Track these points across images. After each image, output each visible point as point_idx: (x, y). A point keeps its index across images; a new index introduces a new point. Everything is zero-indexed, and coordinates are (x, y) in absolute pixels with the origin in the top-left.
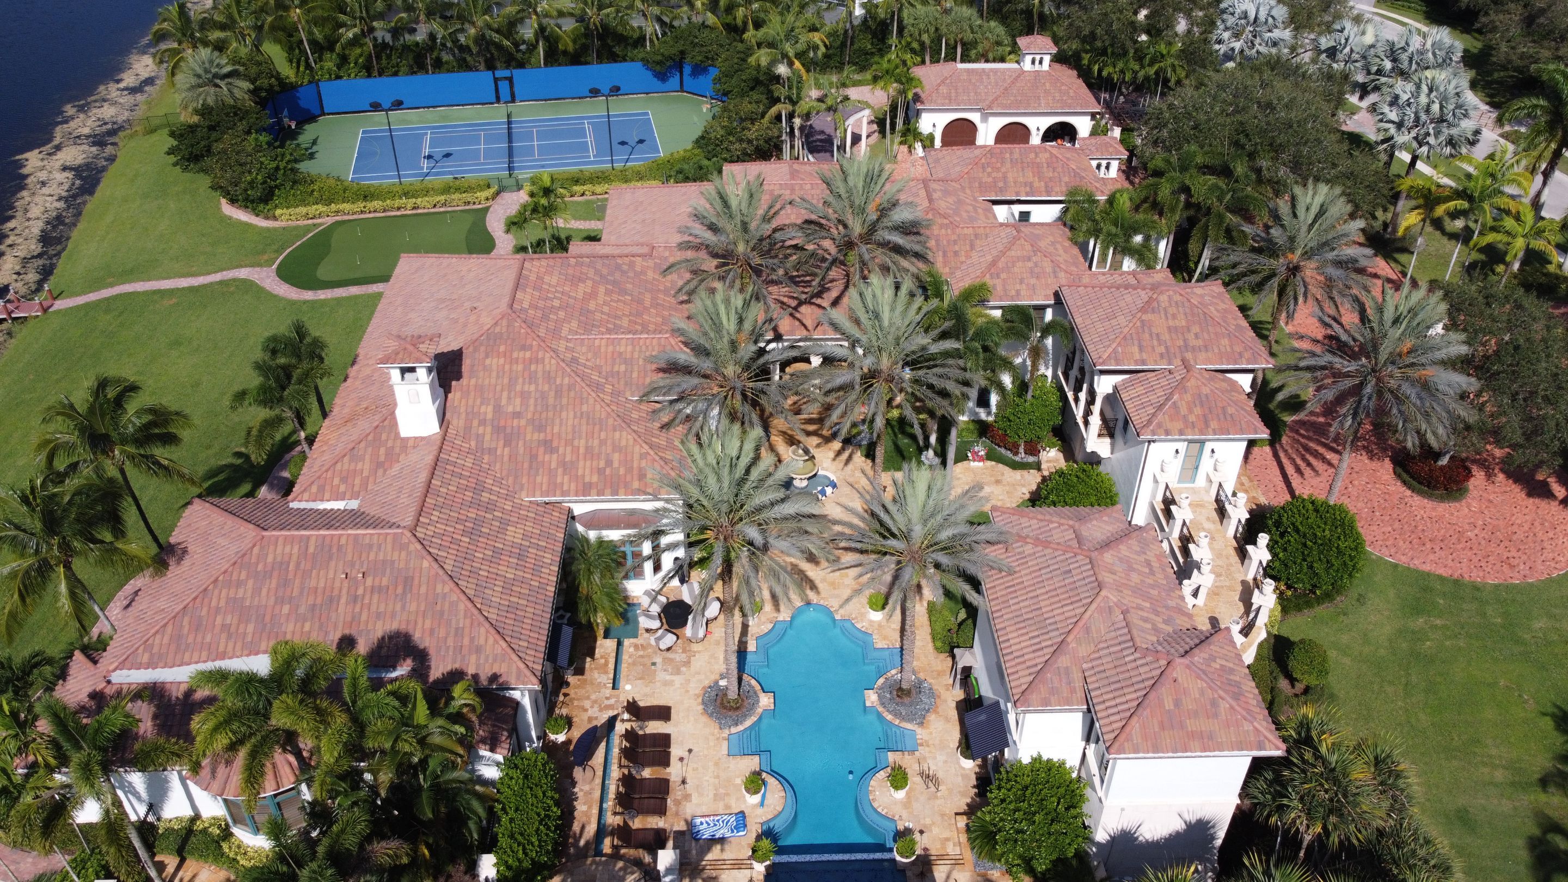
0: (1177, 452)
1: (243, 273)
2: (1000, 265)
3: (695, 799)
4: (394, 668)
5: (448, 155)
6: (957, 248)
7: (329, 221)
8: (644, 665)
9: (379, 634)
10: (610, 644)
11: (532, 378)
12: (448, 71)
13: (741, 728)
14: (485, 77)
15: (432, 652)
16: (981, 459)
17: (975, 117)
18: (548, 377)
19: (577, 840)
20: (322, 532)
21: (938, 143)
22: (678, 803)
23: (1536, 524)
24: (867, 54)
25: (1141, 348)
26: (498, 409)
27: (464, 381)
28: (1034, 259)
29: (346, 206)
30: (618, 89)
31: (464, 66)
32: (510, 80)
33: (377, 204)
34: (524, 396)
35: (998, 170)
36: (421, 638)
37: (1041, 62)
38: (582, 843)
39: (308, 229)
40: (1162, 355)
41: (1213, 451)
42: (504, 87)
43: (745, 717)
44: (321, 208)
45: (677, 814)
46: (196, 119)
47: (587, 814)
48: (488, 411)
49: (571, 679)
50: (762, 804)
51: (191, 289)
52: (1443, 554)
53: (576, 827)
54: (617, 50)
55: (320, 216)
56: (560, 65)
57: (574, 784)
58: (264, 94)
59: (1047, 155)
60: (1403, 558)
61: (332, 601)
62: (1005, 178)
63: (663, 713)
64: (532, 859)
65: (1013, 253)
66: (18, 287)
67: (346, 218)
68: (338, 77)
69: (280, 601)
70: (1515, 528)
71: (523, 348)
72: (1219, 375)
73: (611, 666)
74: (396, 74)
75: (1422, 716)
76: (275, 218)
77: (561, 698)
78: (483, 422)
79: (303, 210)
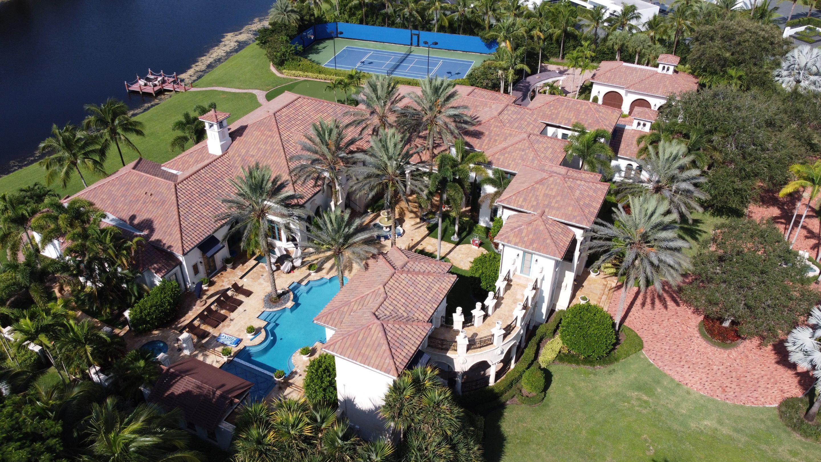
0: (518, 255)
1: (250, 91)
2: (508, 150)
3: (230, 328)
4: (142, 231)
5: (371, 63)
7: (302, 79)
8: (258, 274)
9: (144, 218)
10: (255, 262)
11: (266, 143)
12: (396, 27)
13: (271, 310)
14: (406, 33)
15: (156, 230)
16: (476, 245)
17: (622, 92)
18: (272, 144)
19: (178, 324)
20: (148, 175)
21: (600, 102)
22: (224, 326)
23: (765, 378)
25: (525, 200)
26: (247, 151)
27: (242, 138)
28: (527, 151)
29: (310, 74)
30: (436, 43)
31: (404, 26)
32: (418, 36)
33: (323, 76)
34: (259, 149)
35: (556, 109)
36: (156, 225)
37: (668, 70)
38: (179, 325)
39: (292, 80)
40: (532, 206)
41: (537, 261)
42: (415, 38)
43: (276, 307)
44: (301, 73)
45: (219, 330)
46: (270, 27)
47: (190, 317)
48: (243, 151)
49: (229, 270)
50: (251, 340)
51: (235, 94)
52: (687, 370)
53: (182, 320)
54: (476, 31)
55: (299, 76)
56: (446, 32)
57: (195, 305)
58: (306, 23)
60: (660, 364)
61: (138, 201)
62: (558, 113)
63: (248, 293)
64: (142, 316)
66: (187, 81)
67: (309, 79)
68: (347, 22)
69: (122, 196)
70: (748, 375)
71: (270, 130)
73: (247, 270)
74: (373, 25)
76: (282, 73)
77: (219, 275)
78: (239, 156)
79: (294, 72)
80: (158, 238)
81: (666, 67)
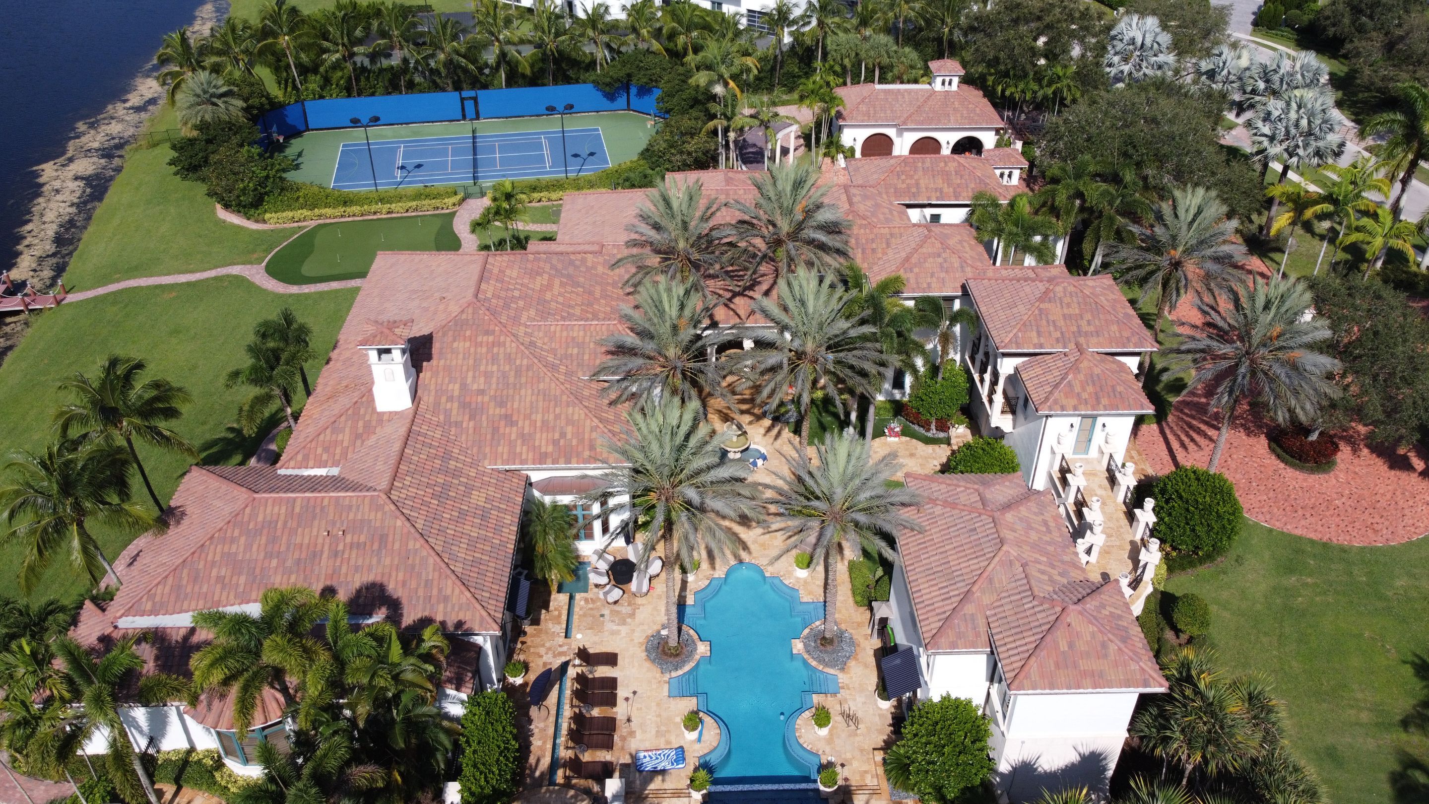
0: (1072, 426)
1: (235, 270)
2: (913, 260)
3: (639, 735)
4: (370, 615)
5: (419, 166)
6: (874, 246)
7: (312, 224)
8: (593, 617)
9: (357, 585)
10: (563, 598)
11: (494, 360)
12: (421, 92)
13: (680, 672)
14: (451, 99)
15: (404, 601)
16: (897, 435)
17: (891, 132)
18: (509, 358)
19: (533, 771)
20: (307, 495)
21: (858, 155)
22: (623, 739)
23: (1398, 493)
24: (794, 77)
25: (1039, 334)
26: (464, 386)
27: (434, 362)
28: (944, 255)
29: (328, 211)
30: (572, 107)
31: (436, 87)
32: (475, 99)
33: (355, 209)
34: (487, 375)
35: (911, 177)
36: (394, 588)
37: (950, 84)
38: (537, 774)
39: (294, 231)
40: (1058, 340)
41: (1104, 425)
42: (469, 105)
43: (684, 662)
44: (305, 212)
45: (623, 748)
46: (195, 133)
47: (542, 749)
48: (455, 388)
49: (528, 629)
50: (699, 740)
51: (189, 284)
52: (1313, 520)
53: (532, 760)
54: (571, 73)
55: (305, 220)
56: (519, 86)
57: (530, 721)
58: (255, 112)
59: (955, 164)
60: (1277, 524)
61: (315, 555)
62: (917, 184)
63: (611, 659)
64: (493, 787)
65: (924, 250)
66: (34, 283)
67: (328, 221)
68: (322, 97)
69: (269, 556)
70: (1378, 497)
71: (487, 333)
72: (1109, 358)
73: (564, 617)
74: (373, 94)
75: (1294, 664)
76: (264, 222)
77: (519, 646)
78: (450, 399)
79: (290, 214)
80: (419, 616)
81: (947, 79)
